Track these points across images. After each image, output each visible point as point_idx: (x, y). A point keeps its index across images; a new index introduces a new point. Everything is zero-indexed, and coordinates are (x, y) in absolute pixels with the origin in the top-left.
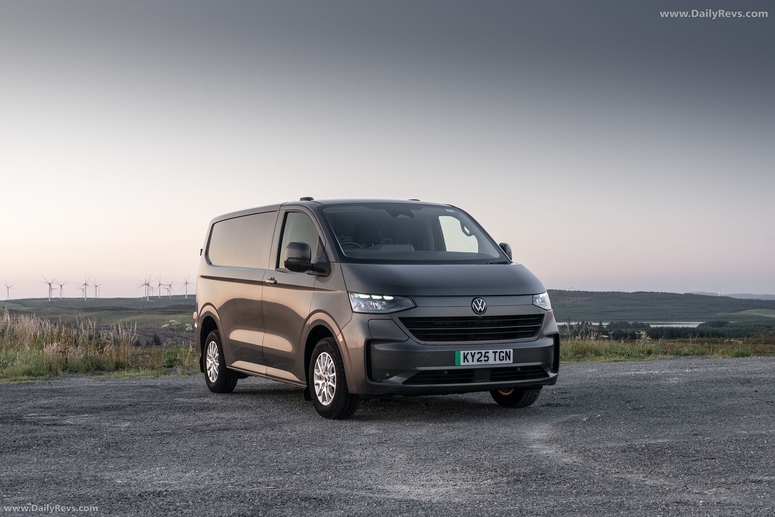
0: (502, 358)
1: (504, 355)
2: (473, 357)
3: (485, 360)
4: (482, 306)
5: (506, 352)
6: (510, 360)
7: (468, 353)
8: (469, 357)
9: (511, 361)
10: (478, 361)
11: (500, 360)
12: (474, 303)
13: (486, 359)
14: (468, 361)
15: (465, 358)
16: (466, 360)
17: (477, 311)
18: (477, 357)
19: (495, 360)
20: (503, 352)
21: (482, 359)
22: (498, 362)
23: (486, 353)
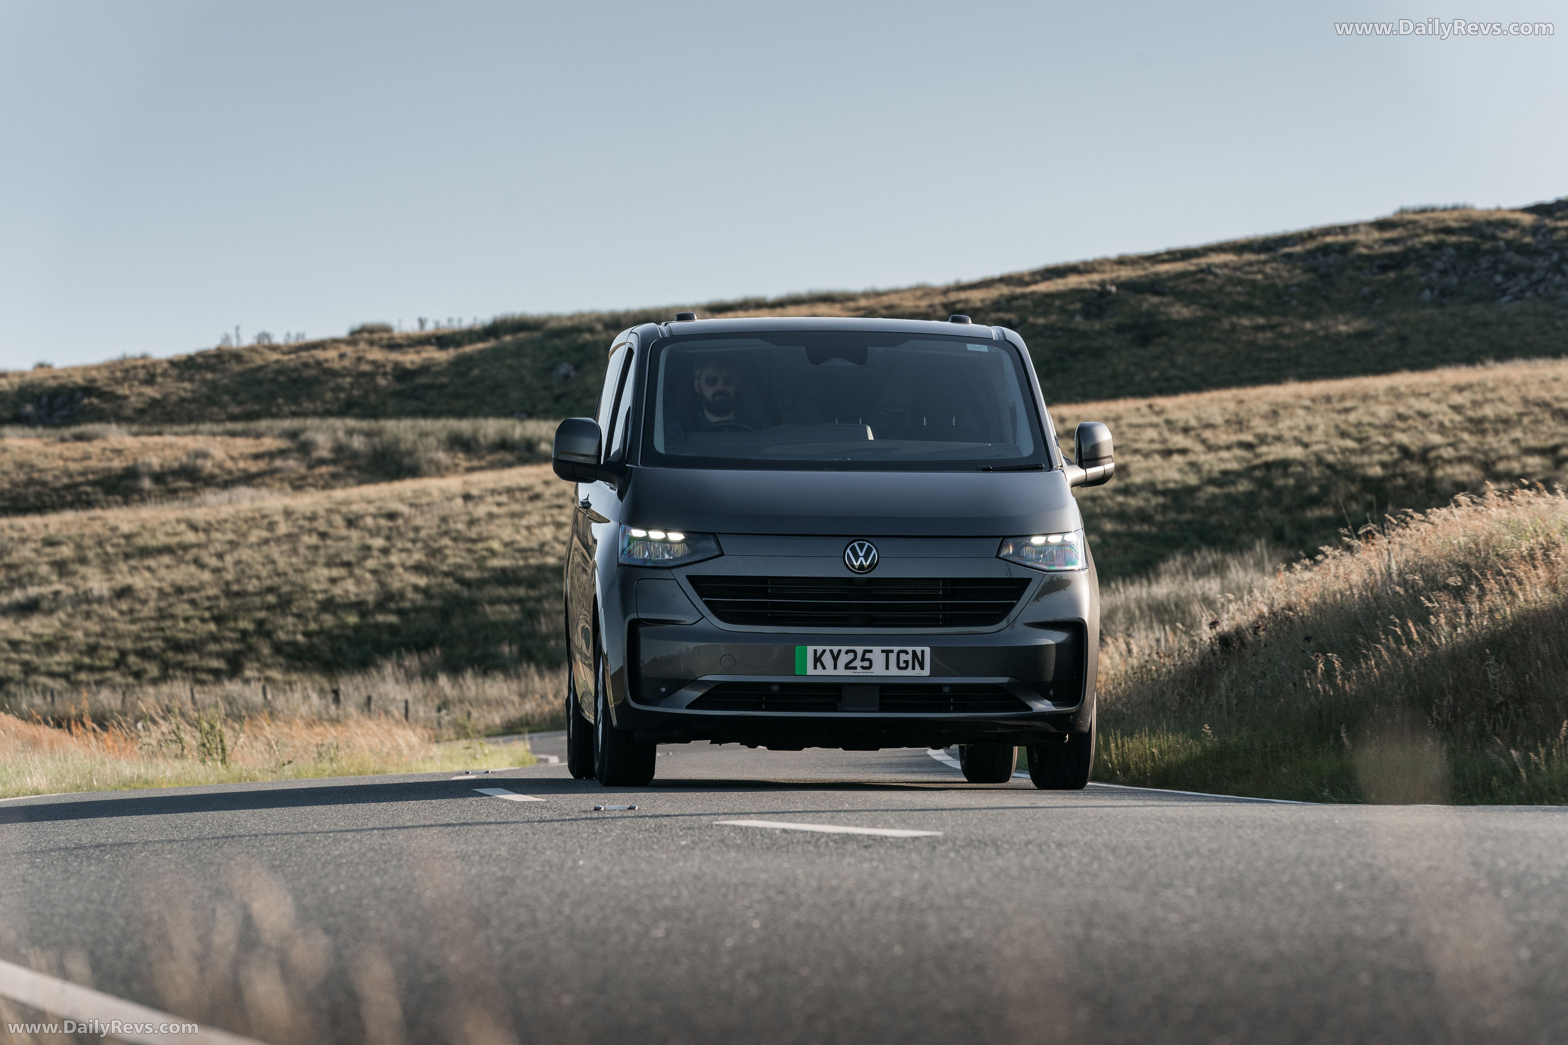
0: (904, 665)
1: (909, 657)
2: (835, 658)
3: (863, 667)
4: (866, 557)
5: (914, 652)
6: (922, 668)
7: (824, 651)
8: (827, 659)
9: (926, 672)
10: (847, 667)
11: (899, 668)
12: (848, 551)
13: (866, 664)
14: (824, 668)
15: (818, 660)
16: (819, 664)
17: (853, 566)
18: (844, 659)
19: (887, 668)
20: (907, 652)
21: (858, 663)
22: (894, 671)
23: (865, 652)
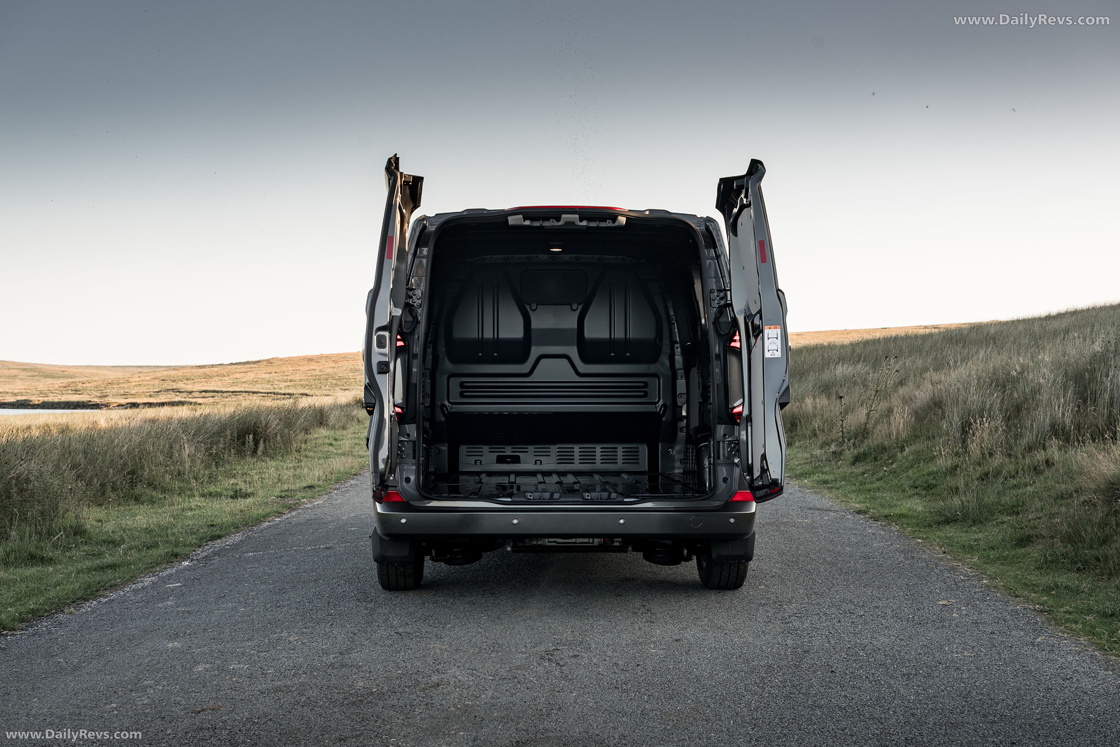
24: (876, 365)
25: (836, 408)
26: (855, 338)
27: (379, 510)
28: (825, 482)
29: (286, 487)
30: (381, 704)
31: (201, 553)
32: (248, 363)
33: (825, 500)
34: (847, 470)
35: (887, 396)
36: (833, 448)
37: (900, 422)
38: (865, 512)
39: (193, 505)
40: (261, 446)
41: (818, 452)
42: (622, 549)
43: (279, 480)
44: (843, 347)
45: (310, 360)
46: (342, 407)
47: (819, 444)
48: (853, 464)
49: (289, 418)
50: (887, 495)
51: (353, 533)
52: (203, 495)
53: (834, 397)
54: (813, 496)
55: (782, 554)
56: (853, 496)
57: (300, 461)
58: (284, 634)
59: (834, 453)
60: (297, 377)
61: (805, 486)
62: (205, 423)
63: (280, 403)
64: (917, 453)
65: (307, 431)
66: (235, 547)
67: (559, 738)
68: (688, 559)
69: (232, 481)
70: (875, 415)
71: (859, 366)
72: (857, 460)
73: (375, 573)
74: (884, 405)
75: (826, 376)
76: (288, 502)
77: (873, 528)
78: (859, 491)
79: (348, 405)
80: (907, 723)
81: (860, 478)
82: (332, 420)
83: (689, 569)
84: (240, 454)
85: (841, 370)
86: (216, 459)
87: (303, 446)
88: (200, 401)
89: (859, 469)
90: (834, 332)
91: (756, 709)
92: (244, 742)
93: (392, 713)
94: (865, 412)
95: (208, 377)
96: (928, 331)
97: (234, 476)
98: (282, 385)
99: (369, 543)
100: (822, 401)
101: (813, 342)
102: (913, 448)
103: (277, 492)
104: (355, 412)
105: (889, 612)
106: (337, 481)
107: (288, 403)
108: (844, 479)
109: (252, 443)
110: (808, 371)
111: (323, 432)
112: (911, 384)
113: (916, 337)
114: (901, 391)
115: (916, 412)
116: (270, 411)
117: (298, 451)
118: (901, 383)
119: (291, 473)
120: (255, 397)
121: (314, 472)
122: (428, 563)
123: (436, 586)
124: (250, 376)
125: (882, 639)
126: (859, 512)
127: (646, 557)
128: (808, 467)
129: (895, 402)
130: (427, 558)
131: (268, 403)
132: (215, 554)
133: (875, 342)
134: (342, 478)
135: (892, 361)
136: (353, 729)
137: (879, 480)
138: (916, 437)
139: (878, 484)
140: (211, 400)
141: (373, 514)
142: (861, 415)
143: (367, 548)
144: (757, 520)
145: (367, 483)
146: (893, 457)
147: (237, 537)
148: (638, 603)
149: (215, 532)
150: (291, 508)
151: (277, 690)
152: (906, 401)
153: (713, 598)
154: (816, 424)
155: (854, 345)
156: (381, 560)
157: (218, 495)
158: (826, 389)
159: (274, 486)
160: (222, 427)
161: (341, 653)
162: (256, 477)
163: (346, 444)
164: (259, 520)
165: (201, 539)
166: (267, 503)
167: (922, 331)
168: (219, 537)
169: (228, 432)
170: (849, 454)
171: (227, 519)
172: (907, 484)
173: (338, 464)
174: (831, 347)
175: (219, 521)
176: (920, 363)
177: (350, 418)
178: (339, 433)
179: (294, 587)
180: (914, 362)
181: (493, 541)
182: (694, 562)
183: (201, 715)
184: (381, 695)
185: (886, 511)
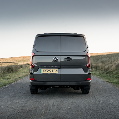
24: (110, 58)
25: (103, 65)
26: (107, 54)
27: (31, 81)
28: (102, 77)
29: (16, 78)
30: (31, 112)
31: (2, 88)
32: (10, 58)
33: (102, 80)
34: (105, 75)
35: (112, 63)
36: (103, 71)
37: (114, 67)
38: (108, 82)
39: (1, 80)
40: (12, 71)
41: (101, 72)
42: (69, 87)
43: (15, 76)
44: (105, 55)
45: (20, 57)
46: (25, 65)
47: (101, 71)
48: (106, 74)
49: (16, 67)
50: (112, 79)
51: (27, 85)
52: (3, 79)
53: (103, 63)
54: (100, 79)
55: (95, 88)
56: (106, 79)
57: (18, 73)
58: (16, 101)
59: (103, 72)
60: (18, 60)
61: (99, 77)
62: (3, 67)
63: (15, 64)
64: (116, 72)
65: (19, 69)
66: (8, 87)
67: (59, 118)
68: (80, 89)
69: (7, 77)
70: (110, 66)
71: (107, 58)
72: (107, 73)
73: (30, 91)
74: (111, 65)
75: (102, 60)
76: (16, 80)
77: (109, 84)
78: (107, 78)
79: (26, 64)
80: (115, 115)
81: (107, 76)
82: (23, 67)
83: (80, 91)
84: (9, 72)
85: (104, 59)
86: (5, 73)
87: (19, 71)
88: (2, 64)
89: (107, 75)
90: (103, 53)
91: (91, 113)
92: (9, 118)
93: (33, 114)
94: (108, 66)
95: (3, 60)
96: (118, 53)
97: (8, 76)
98: (15, 61)
99: (29, 86)
100: (101, 64)
101: (100, 54)
102: (116, 71)
103: (14, 78)
104: (27, 66)
105: (112, 97)
106: (24, 77)
107: (16, 64)
108: (105, 76)
109: (10, 71)
110: (99, 59)
111: (22, 69)
112: (115, 61)
113: (116, 54)
114: (114, 62)
115: (116, 66)
116: (13, 65)
117: (18, 72)
118: (114, 61)
119: (17, 75)
120: (11, 63)
121: (20, 75)
122: (38, 90)
123: (40, 93)
124: (10, 60)
125: (111, 102)
126: (107, 82)
127: (73, 89)
128: (99, 74)
129: (113, 64)
130: (38, 89)
131: (13, 64)
132: (4, 88)
133: (110, 54)
134: (25, 76)
135: (112, 57)
136: (27, 116)
137: (110, 76)
138: (116, 70)
139: (110, 77)
140: (4, 64)
141: (30, 82)
142: (107, 66)
143: (29, 87)
144: (91, 83)
145: (29, 77)
146: (113, 73)
147: (8, 86)
148: (72, 96)
149: (4, 85)
150: (17, 81)
151: (14, 110)
152: (115, 64)
153: (84, 95)
154: (100, 67)
155: (106, 55)
156: (31, 89)
157: (5, 79)
158: (102, 62)
159: (14, 77)
160: (6, 68)
161: (25, 104)
162: (11, 76)
163: (25, 71)
164: (11, 83)
165: (2, 86)
166: (13, 80)
167: (117, 53)
168: (5, 86)
169: (7, 69)
170: (106, 72)
171: (6, 83)
172: (115, 77)
173: (24, 74)
174: (103, 55)
175: (5, 83)
176: (117, 58)
177: (26, 67)
178: (24, 69)
179: (17, 94)
180: (116, 58)
181: (49, 86)
182: (81, 89)
183: (2, 114)
184: (31, 111)
185: (112, 82)
